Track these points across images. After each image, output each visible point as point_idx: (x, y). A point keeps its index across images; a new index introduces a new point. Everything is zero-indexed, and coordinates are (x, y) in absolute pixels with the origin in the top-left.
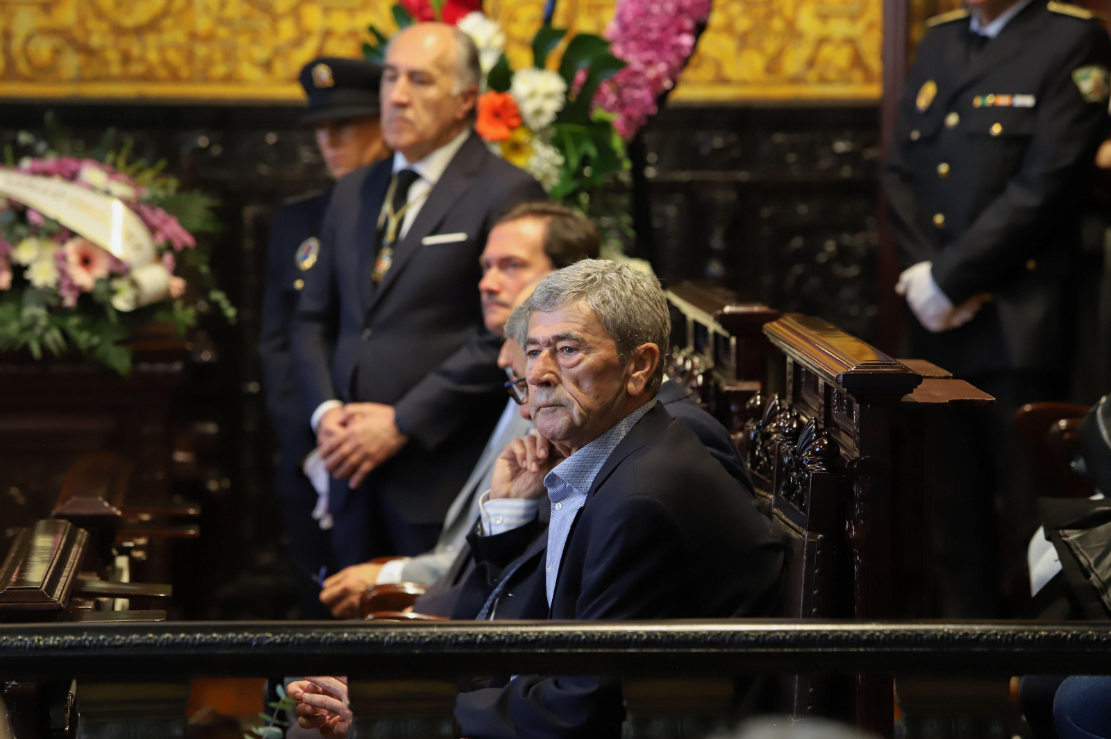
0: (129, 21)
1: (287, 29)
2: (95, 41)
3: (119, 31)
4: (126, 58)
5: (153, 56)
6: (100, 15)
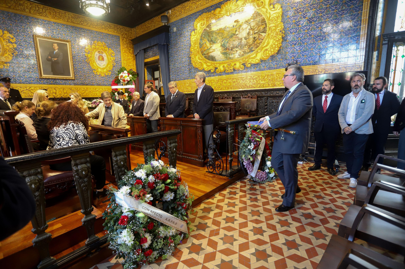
1: (92, 93)
3: (82, 93)
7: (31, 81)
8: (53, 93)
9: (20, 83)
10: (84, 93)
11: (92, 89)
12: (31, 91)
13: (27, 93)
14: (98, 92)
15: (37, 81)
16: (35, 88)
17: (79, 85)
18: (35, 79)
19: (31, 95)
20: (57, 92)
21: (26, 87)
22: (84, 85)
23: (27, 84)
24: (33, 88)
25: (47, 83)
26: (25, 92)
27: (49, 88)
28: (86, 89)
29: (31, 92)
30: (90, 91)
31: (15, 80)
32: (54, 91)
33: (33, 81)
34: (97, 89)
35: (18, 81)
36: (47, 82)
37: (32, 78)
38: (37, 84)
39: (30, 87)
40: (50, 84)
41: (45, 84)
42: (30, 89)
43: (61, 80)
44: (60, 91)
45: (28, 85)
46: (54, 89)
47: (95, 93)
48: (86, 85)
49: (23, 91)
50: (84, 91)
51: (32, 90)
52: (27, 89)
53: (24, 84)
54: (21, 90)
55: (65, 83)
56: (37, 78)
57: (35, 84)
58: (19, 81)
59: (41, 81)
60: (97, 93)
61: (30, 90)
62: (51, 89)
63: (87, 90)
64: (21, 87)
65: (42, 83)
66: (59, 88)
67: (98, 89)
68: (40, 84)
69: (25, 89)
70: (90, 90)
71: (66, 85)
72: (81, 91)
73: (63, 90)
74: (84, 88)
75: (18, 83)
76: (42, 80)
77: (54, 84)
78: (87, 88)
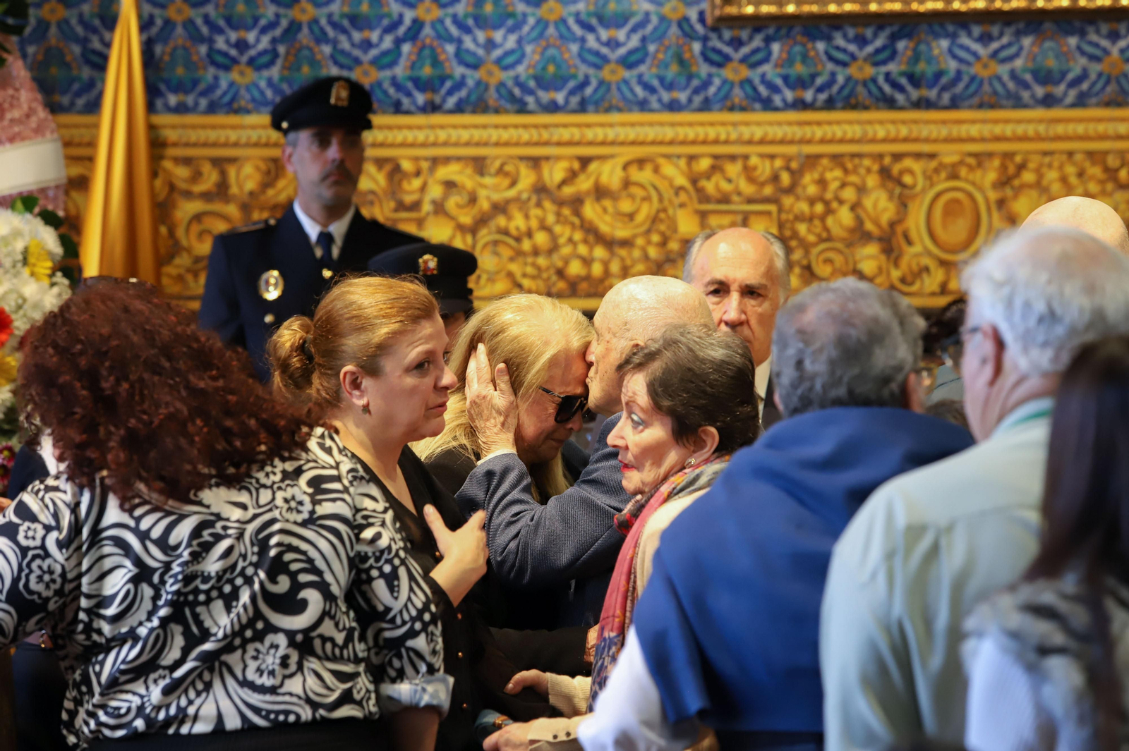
7: (606, 73)
8: (860, 234)
9: (480, 106)
12: (590, 210)
13: (541, 238)
15: (672, 71)
16: (636, 175)
18: (659, 36)
19: (575, 268)
20: (916, 221)
21: (535, 162)
23: (553, 108)
24: (610, 174)
25: (801, 83)
26: (518, 222)
27: (812, 160)
29: (593, 234)
31: (427, 71)
32: (880, 204)
33: (628, 62)
35: (460, 84)
36: (799, 69)
37: (619, 21)
38: (673, 107)
39: (585, 162)
40: (830, 105)
41: (768, 105)
42: (584, 184)
43: (985, 39)
44: (952, 209)
45: (566, 127)
46: (872, 181)
49: (500, 208)
51: (600, 192)
52: (540, 190)
53: (522, 109)
54: (473, 199)
55: (1045, 77)
56: (683, 22)
57: (643, 106)
58: (472, 77)
59: (721, 61)
61: (576, 203)
62: (834, 175)
64: (479, 165)
65: (738, 95)
66: (950, 155)
68: (706, 106)
69: (527, 179)
71: (1049, 101)
73: (1004, 181)
75: (459, 109)
76: (737, 43)
77: (891, 104)
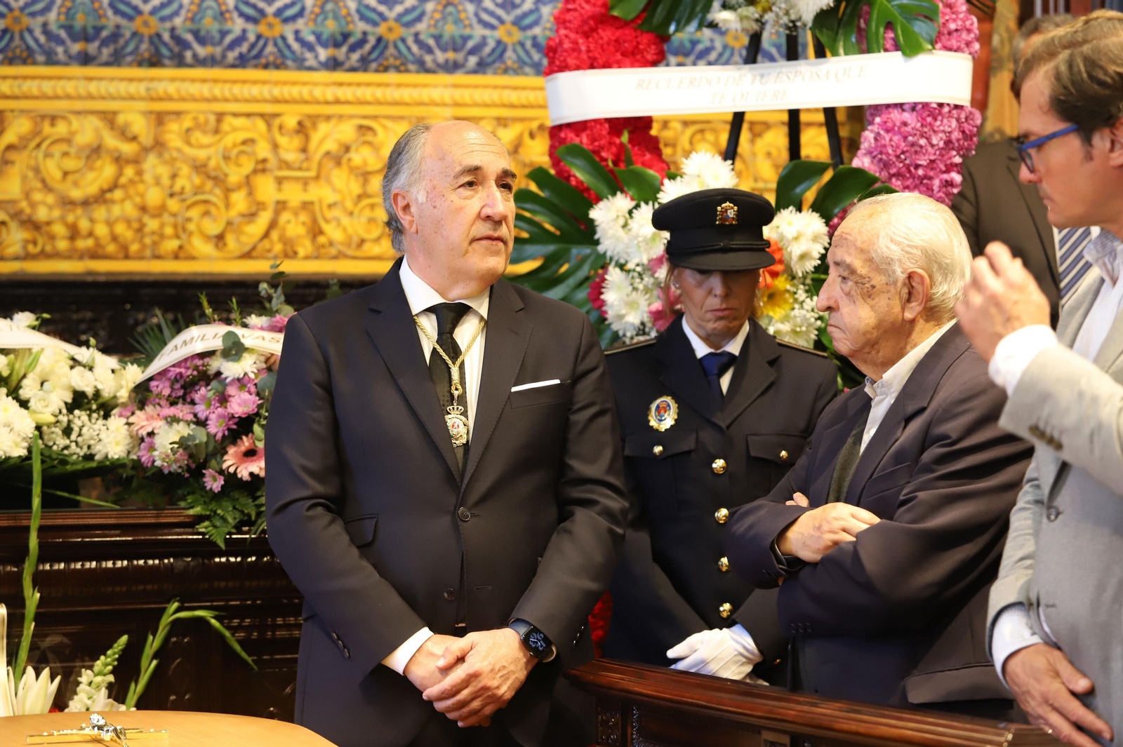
0: (76, 194)
1: (240, 201)
2: (42, 214)
3: (67, 203)
4: (74, 233)
5: (101, 230)
6: (47, 187)
10: (101, 198)
11: (237, 131)
14: (340, 177)
17: (27, 58)
22: (116, 60)
28: (139, 125)
30: (200, 167)
34: (327, 137)
47: (294, 195)
48: (154, 62)
50: (108, 171)
60: (320, 193)
63: (159, 145)
67: (346, 131)
70: (206, 149)
72: (52, 169)
74: (109, 118)
78: (160, 119)
